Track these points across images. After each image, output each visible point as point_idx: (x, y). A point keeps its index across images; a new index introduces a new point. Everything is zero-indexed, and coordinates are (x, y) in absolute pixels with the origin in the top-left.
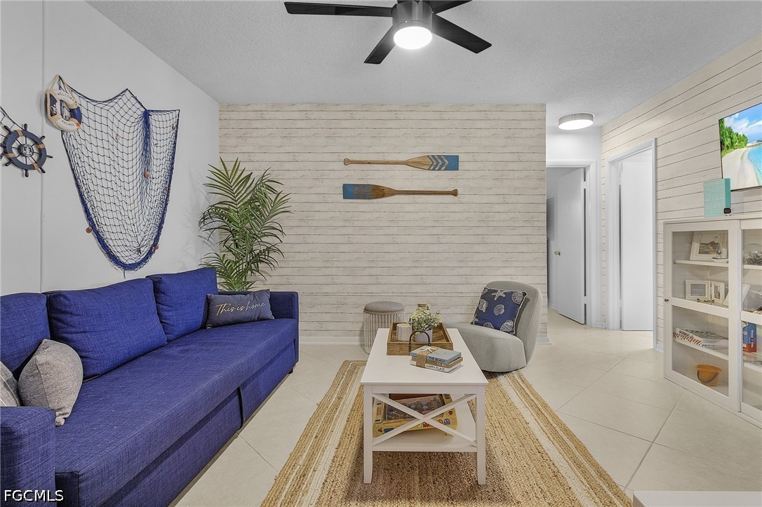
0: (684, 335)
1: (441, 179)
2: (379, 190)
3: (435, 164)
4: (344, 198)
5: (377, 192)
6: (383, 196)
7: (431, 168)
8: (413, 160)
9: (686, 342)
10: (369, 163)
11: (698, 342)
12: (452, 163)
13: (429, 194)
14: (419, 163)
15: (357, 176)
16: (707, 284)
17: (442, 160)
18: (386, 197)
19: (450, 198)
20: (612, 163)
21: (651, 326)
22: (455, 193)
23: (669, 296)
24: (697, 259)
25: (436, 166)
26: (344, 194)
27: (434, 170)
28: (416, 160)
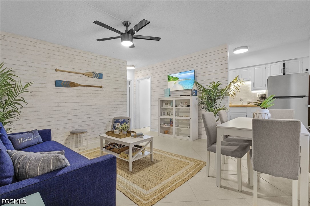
0: (163, 124)
1: (96, 82)
2: (73, 84)
3: (95, 76)
4: (55, 86)
5: (72, 85)
6: (74, 86)
7: (93, 77)
8: (87, 73)
9: (163, 126)
10: (68, 72)
11: (166, 125)
12: (100, 76)
13: (92, 87)
14: (89, 75)
15: (62, 77)
16: (166, 112)
17: (97, 74)
18: (76, 87)
19: (99, 89)
20: (137, 80)
21: (149, 125)
22: (101, 87)
23: (160, 116)
24: (165, 106)
25: (95, 77)
26: (55, 84)
27: (94, 78)
28: (88, 73)
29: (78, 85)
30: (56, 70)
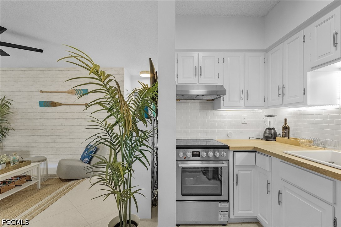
1: (81, 99)
3: (77, 93)
4: (40, 107)
5: (53, 104)
6: (56, 106)
8: (68, 91)
10: (51, 92)
12: (85, 92)
15: (46, 98)
17: (80, 91)
25: (78, 93)
26: (40, 105)
27: (77, 95)
28: (70, 91)
29: (61, 104)
30: (41, 92)
